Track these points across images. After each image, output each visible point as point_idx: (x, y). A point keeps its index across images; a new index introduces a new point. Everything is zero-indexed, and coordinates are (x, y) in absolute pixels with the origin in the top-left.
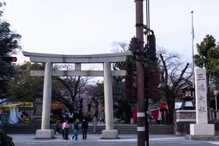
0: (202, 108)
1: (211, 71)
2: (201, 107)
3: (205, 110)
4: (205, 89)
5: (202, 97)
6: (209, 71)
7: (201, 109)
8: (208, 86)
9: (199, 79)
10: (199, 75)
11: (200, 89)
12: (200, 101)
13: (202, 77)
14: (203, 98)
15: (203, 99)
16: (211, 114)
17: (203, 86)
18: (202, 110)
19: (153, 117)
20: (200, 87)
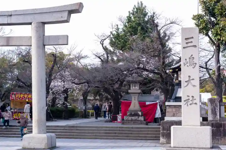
0: (191, 98)
1: (220, 39)
2: (188, 96)
3: (195, 102)
4: (196, 63)
5: (191, 79)
6: (218, 38)
7: (189, 99)
8: (217, 65)
9: (186, 45)
10: (186, 39)
11: (188, 65)
12: (188, 85)
13: (192, 42)
14: (193, 79)
15: (192, 81)
16: (219, 109)
17: (193, 58)
18: (191, 102)
19: (140, 113)
20: (188, 60)
